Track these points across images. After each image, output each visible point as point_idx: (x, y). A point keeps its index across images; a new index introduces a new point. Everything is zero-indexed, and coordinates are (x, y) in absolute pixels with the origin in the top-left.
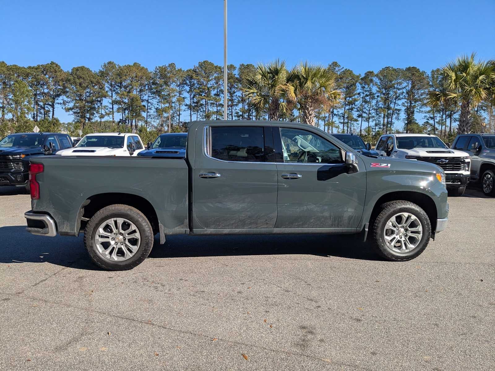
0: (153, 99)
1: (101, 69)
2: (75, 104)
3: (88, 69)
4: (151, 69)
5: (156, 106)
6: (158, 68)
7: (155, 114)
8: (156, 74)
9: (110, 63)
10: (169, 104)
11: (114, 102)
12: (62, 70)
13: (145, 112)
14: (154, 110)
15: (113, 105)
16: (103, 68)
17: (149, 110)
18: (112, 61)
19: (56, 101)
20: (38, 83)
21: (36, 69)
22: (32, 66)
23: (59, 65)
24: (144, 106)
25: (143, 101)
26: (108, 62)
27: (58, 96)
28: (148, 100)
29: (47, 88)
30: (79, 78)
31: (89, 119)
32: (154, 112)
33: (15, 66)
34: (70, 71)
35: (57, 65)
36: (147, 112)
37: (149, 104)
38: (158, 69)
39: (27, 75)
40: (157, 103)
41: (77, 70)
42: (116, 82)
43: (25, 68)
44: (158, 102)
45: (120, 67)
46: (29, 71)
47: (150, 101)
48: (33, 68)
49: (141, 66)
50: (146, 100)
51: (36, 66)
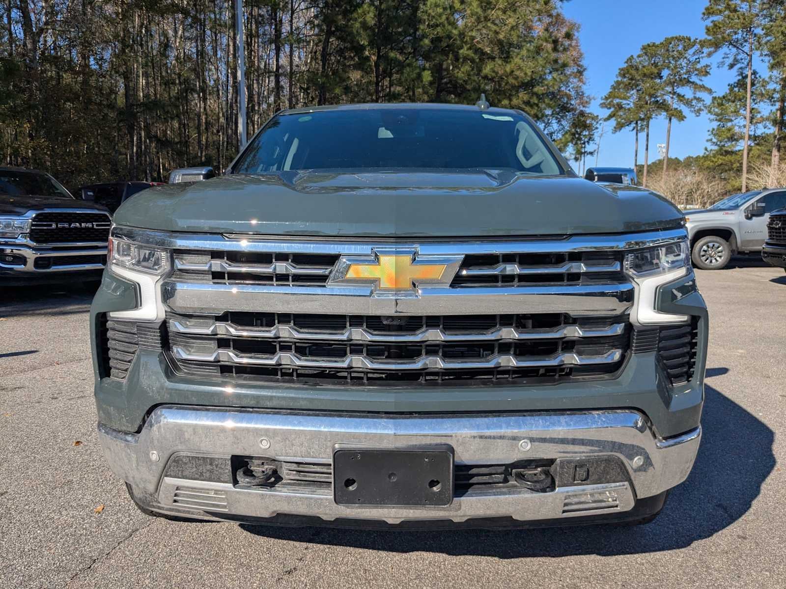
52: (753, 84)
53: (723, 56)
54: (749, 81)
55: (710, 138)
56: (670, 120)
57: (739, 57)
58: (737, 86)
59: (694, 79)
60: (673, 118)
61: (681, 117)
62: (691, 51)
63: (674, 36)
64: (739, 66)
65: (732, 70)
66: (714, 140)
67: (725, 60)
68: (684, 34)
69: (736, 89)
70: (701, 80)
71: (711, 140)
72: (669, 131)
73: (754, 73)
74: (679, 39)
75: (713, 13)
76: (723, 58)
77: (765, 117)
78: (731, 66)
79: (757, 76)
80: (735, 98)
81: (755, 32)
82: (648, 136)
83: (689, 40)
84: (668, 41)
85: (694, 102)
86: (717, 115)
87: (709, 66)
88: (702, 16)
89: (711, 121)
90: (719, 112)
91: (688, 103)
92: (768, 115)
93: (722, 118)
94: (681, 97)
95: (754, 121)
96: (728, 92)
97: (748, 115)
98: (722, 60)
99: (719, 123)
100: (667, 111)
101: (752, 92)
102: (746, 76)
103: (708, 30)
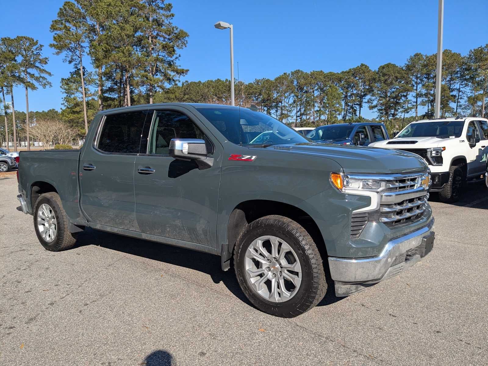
0: (465, 87)
1: (407, 63)
2: (378, 101)
3: (394, 66)
4: (465, 54)
5: (470, 95)
6: (473, 51)
7: (466, 103)
8: (470, 58)
9: (416, 55)
10: (484, 91)
11: (419, 95)
12: (370, 70)
13: (455, 103)
14: (466, 98)
15: (417, 99)
16: (409, 62)
17: (459, 100)
18: (419, 53)
19: (364, 100)
20: (349, 86)
21: (348, 73)
22: (345, 71)
23: (367, 66)
24: (455, 96)
25: (453, 90)
26: (415, 54)
27: (365, 95)
28: (460, 88)
29: (356, 89)
30: (384, 75)
31: (394, 115)
32: (465, 102)
33: (331, 73)
34: (377, 70)
35: (366, 66)
36: (458, 102)
37: (460, 93)
38: (472, 53)
39: (340, 80)
40: (470, 91)
41: (383, 68)
42: (422, 74)
43: (338, 74)
44: (472, 90)
45: (427, 57)
46: (341, 76)
47: (461, 89)
48: (345, 72)
49: (453, 52)
50: (456, 89)
51: (348, 70)
52: (84, 75)
53: (66, 55)
54: (81, 72)
55: (63, 102)
56: (27, 89)
57: (74, 58)
58: (75, 74)
59: (37, 64)
60: (28, 88)
61: (34, 88)
62: (35, 47)
63: (23, 36)
64: (74, 62)
65: (71, 64)
66: (66, 104)
67: (66, 58)
68: (30, 36)
69: (75, 76)
70: (43, 66)
71: (64, 104)
72: (27, 95)
73: (84, 68)
74: (26, 39)
75: (56, 29)
76: (66, 57)
77: (92, 93)
78: (70, 62)
79: (85, 70)
80: (75, 81)
81: (81, 45)
82: (12, 97)
83: (33, 40)
84: (19, 39)
85: (41, 79)
86: (65, 89)
87: (47, 59)
88: (50, 29)
89: (63, 93)
90: (67, 88)
91: (37, 79)
92: (93, 92)
93: (69, 92)
94: (32, 76)
95: (87, 95)
96: (70, 76)
97: (84, 92)
98: (65, 58)
99: (67, 94)
100: (24, 83)
101: (84, 79)
102: (80, 69)
103: (55, 38)
